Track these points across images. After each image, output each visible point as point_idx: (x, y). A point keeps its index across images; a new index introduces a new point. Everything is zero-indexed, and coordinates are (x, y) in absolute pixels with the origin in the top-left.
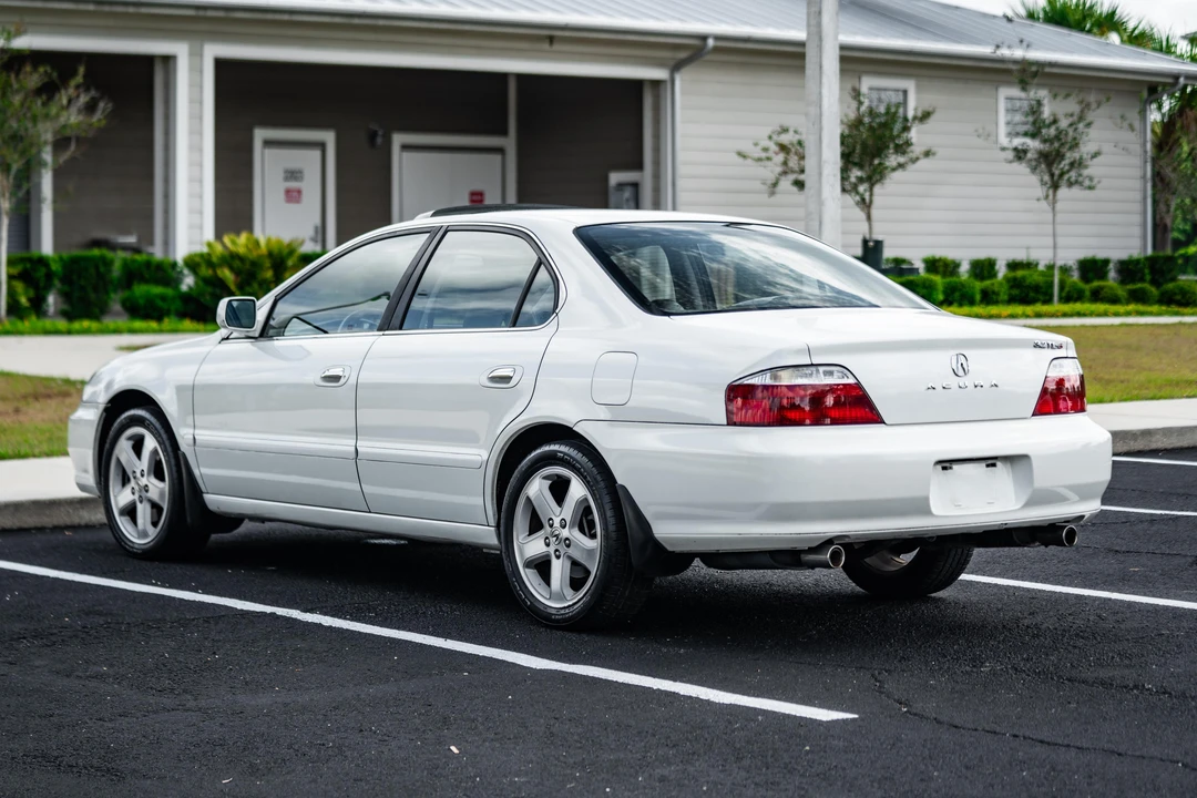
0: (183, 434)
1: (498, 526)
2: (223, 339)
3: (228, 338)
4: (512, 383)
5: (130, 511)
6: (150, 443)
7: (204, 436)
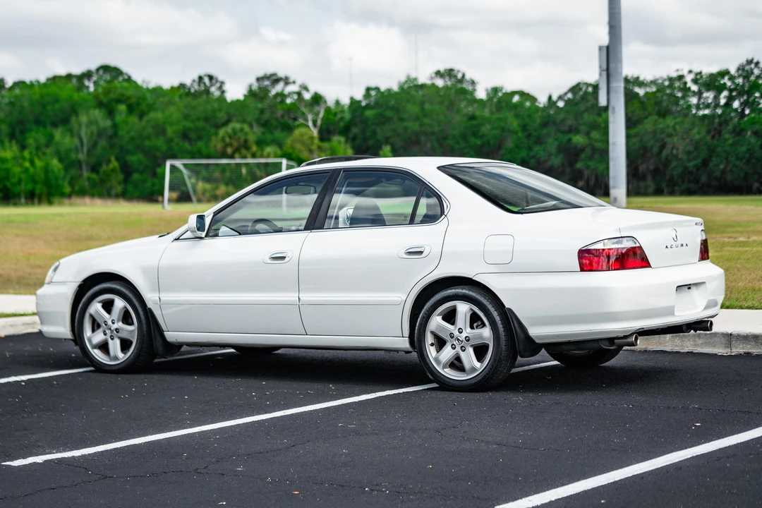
0: (150, 297)
1: (411, 337)
2: (176, 239)
3: (178, 239)
4: (424, 255)
5: (104, 347)
6: (119, 303)
7: (166, 297)
